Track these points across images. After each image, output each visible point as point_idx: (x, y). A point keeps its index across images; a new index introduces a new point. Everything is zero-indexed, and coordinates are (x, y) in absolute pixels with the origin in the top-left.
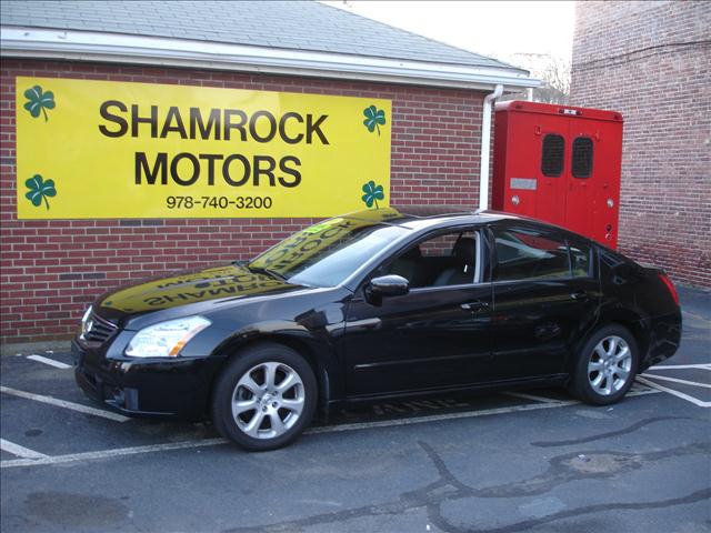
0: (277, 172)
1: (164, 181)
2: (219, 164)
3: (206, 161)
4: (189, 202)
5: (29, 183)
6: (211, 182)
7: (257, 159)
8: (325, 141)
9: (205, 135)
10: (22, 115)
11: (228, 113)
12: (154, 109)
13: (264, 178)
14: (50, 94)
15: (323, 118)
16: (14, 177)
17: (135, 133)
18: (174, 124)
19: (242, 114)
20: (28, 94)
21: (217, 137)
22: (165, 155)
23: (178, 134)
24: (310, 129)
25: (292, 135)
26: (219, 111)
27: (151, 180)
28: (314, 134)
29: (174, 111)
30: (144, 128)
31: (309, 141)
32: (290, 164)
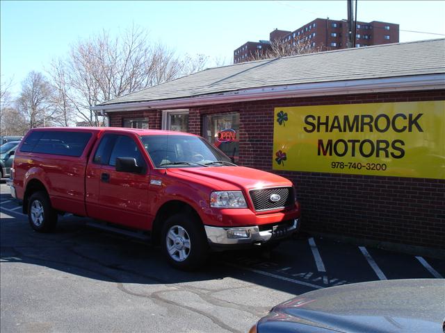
0: (390, 150)
1: (331, 154)
2: (357, 145)
3: (351, 143)
4: (342, 165)
5: (277, 154)
6: (353, 155)
7: (379, 142)
8: (420, 130)
9: (351, 130)
10: (276, 124)
11: (363, 117)
12: (327, 118)
13: (382, 153)
14: (286, 114)
15: (420, 115)
16: (272, 151)
17: (318, 131)
18: (336, 125)
19: (371, 117)
20: (279, 115)
21: (357, 130)
22: (331, 141)
23: (338, 130)
24: (411, 123)
25: (399, 127)
26: (358, 116)
27: (325, 154)
28: (414, 126)
29: (336, 118)
30: (323, 128)
31: (410, 130)
32: (398, 145)
